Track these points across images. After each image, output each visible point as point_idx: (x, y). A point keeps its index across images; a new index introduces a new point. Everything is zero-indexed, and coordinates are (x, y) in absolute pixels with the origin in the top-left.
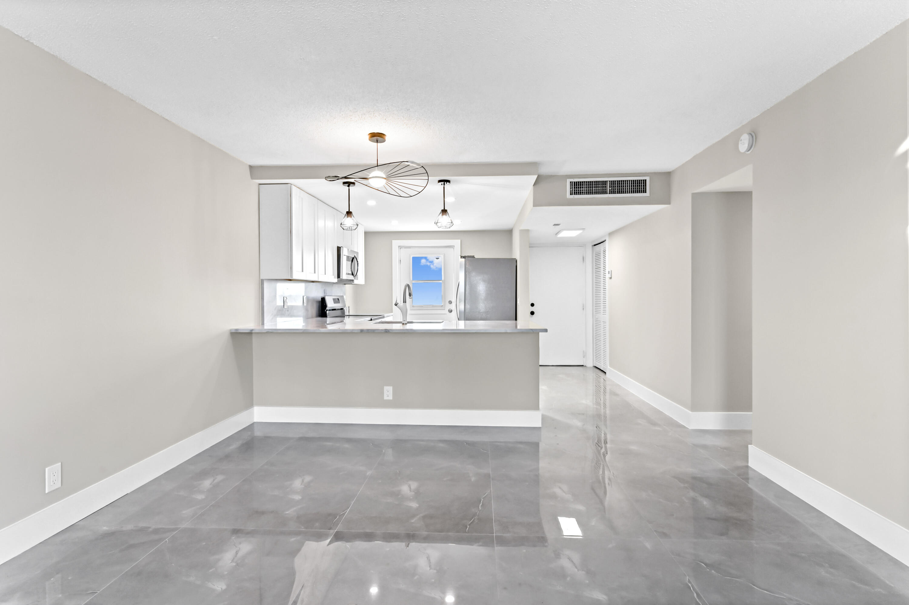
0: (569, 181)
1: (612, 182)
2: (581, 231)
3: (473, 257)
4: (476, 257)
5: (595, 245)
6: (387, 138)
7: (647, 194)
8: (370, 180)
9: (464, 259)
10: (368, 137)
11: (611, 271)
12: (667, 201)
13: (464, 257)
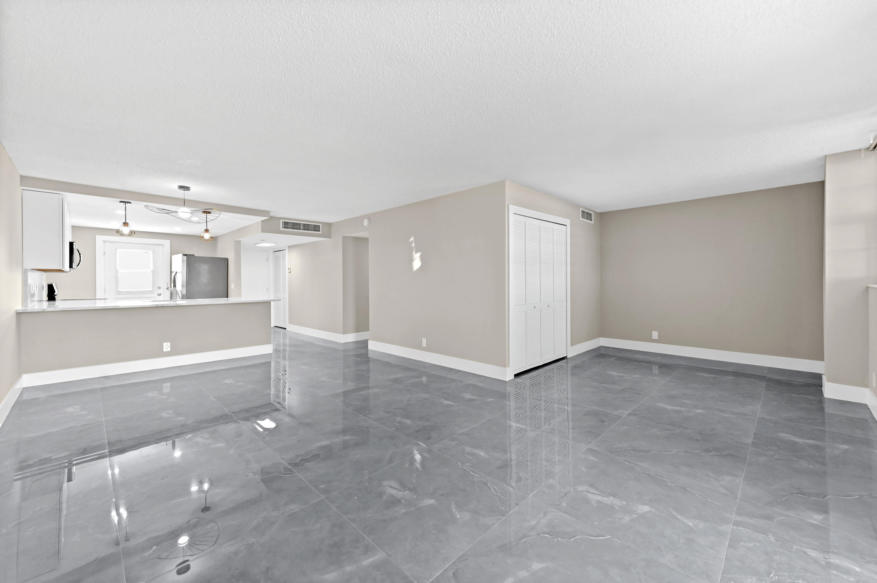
0: (281, 221)
1: (304, 225)
2: (275, 244)
3: (194, 255)
4: (195, 255)
5: (275, 251)
6: (191, 189)
7: (320, 232)
8: (178, 213)
9: (186, 257)
10: (177, 187)
11: (290, 268)
12: (329, 237)
13: (185, 255)
